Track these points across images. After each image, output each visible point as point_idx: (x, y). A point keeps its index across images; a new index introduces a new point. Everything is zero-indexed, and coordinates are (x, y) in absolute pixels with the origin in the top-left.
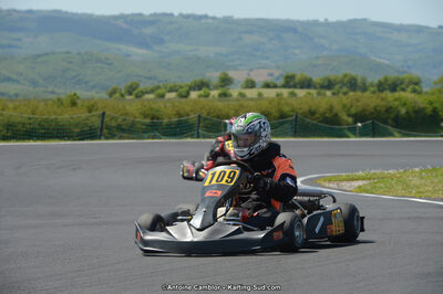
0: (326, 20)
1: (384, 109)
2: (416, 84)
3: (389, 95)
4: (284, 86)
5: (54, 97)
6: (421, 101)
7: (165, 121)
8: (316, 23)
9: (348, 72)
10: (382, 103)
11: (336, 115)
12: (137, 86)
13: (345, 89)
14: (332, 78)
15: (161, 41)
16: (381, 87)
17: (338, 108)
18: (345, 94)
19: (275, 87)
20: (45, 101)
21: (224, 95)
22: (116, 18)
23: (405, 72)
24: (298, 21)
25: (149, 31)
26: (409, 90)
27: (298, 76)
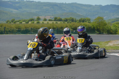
0: (65, 3)
2: (89, 20)
3: (82, 23)
4: (55, 20)
6: (90, 25)
7: (22, 29)
8: (63, 4)
9: (71, 17)
10: (80, 25)
12: (14, 20)
13: (70, 21)
14: (67, 18)
15: (21, 8)
16: (80, 21)
18: (71, 23)
19: (52, 21)
21: (38, 23)
22: (8, 1)
23: (86, 17)
24: (58, 3)
25: (18, 5)
26: (87, 22)
27: (58, 19)
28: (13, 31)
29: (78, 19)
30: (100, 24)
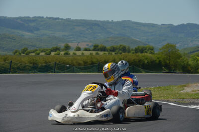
0: (112, 21)
1: (137, 61)
2: (152, 50)
3: (140, 55)
4: (94, 50)
6: (154, 57)
7: (40, 65)
8: (108, 22)
9: (121, 44)
10: (137, 58)
12: (27, 49)
13: (121, 51)
14: (115, 46)
15: (38, 29)
16: (137, 51)
18: (121, 54)
19: (90, 50)
21: (67, 54)
22: (17, 18)
23: (147, 44)
24: (100, 21)
25: (32, 24)
26: (149, 52)
27: (100, 46)
28: (25, 67)
29: (133, 47)
30: (170, 56)
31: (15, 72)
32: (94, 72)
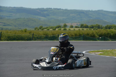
0: (92, 10)
1: (107, 34)
2: (115, 27)
3: (108, 30)
5: (20, 30)
7: (49, 36)
8: (89, 11)
9: (97, 24)
10: (107, 32)
11: (94, 35)
12: (42, 27)
13: (97, 28)
14: (93, 25)
15: (48, 15)
16: (106, 28)
17: (95, 33)
18: (97, 29)
19: (78, 27)
20: (18, 31)
21: (65, 29)
22: (37, 9)
23: (112, 24)
24: (84, 10)
25: (45, 12)
26: (114, 29)
27: (84, 25)
28: (41, 37)
29: (104, 25)
31: (35, 40)
32: (81, 40)
